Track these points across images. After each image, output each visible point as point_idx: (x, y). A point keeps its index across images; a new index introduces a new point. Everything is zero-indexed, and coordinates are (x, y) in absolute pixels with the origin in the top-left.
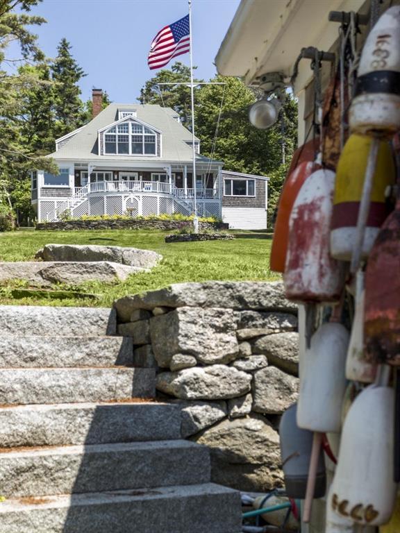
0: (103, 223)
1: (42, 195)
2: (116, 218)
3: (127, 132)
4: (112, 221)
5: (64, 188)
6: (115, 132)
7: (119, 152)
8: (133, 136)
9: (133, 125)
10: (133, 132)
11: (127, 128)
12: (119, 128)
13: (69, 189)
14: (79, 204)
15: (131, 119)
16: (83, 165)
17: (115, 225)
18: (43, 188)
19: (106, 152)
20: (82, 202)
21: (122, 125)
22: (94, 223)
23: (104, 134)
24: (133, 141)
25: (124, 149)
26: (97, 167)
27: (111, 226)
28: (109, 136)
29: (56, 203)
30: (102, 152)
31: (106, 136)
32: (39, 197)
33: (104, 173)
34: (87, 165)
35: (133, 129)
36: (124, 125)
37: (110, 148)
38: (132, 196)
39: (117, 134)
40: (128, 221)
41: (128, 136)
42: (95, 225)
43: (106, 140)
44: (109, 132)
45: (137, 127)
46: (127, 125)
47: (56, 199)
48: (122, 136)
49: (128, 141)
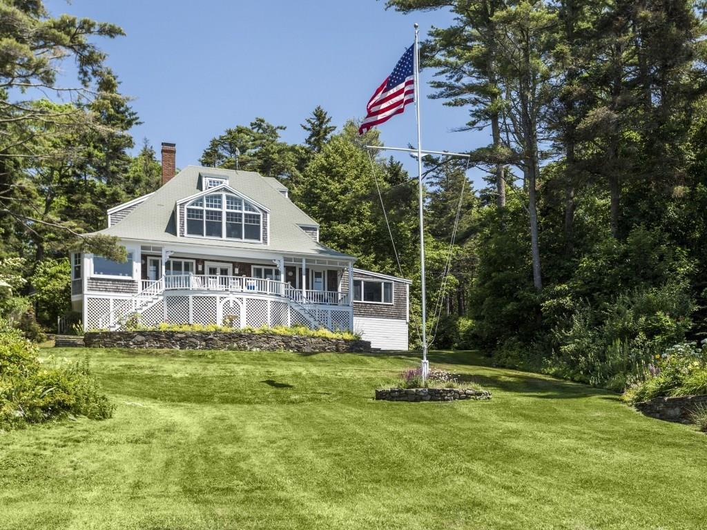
0: (194, 336)
1: (91, 289)
2: (213, 330)
3: (220, 207)
4: (208, 334)
5: (125, 281)
6: (201, 205)
7: (207, 234)
8: (228, 214)
9: (228, 197)
10: (228, 208)
11: (220, 202)
12: (207, 201)
13: (133, 281)
14: (150, 305)
15: (226, 190)
16: (155, 249)
17: (211, 339)
18: (92, 279)
19: (189, 233)
20: (155, 302)
21: (212, 197)
22: (179, 335)
23: (186, 206)
24: (228, 219)
25: (214, 230)
26: (175, 252)
27: (205, 341)
28: (193, 210)
29: (112, 301)
30: (182, 233)
31: (189, 210)
32: (86, 291)
33: (183, 261)
34: (160, 249)
35: (228, 203)
36: (216, 196)
37: (194, 228)
38: (232, 298)
39: (205, 208)
40: (230, 334)
41: (220, 213)
42: (181, 339)
43: (189, 216)
44: (193, 205)
45: (234, 201)
46: (220, 197)
47: (112, 296)
48: (212, 212)
49: (220, 219)
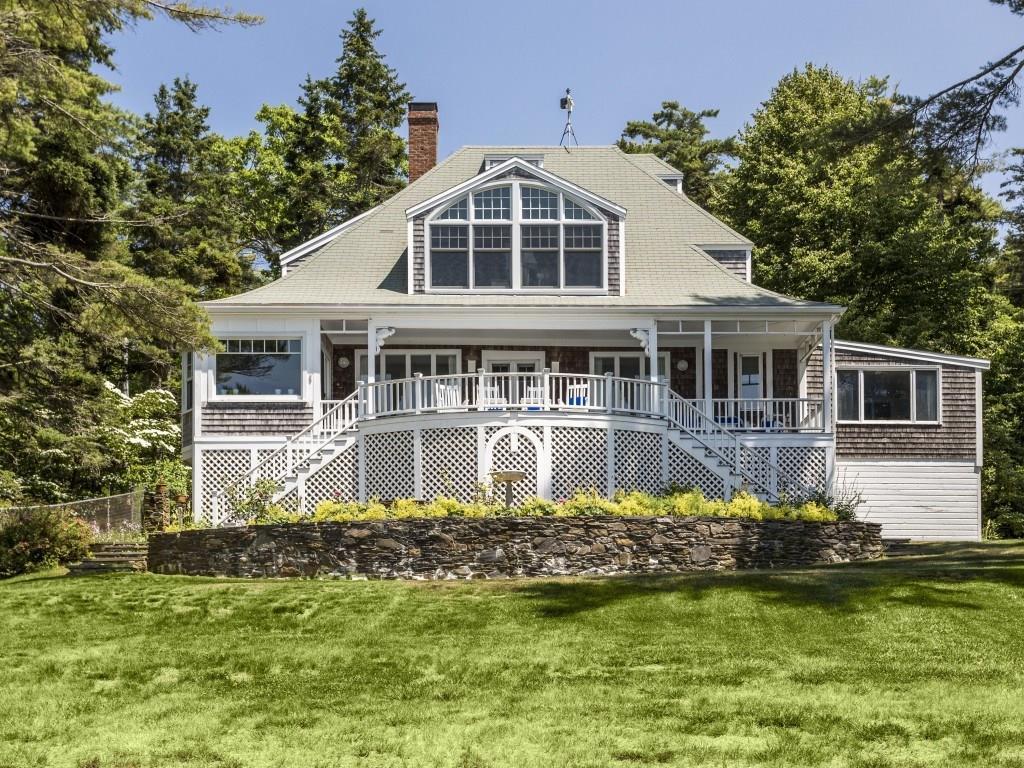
0: (392, 534)
1: (209, 430)
2: (442, 513)
3: (507, 215)
4: (427, 524)
5: (285, 406)
6: (464, 215)
7: (478, 283)
8: (525, 229)
9: (525, 190)
10: (526, 215)
11: (507, 203)
12: (477, 203)
13: (302, 406)
14: (327, 459)
15: (519, 172)
16: (351, 325)
17: (435, 539)
18: (212, 406)
19: (435, 283)
20: (339, 450)
21: (487, 193)
22: (355, 533)
23: (428, 221)
24: (525, 243)
25: (494, 271)
26: (400, 332)
27: (420, 543)
28: (445, 228)
29: (254, 455)
30: (419, 283)
31: (434, 229)
32: (198, 436)
33: (434, 354)
34: (363, 325)
35: (525, 203)
36: (496, 191)
37: (448, 271)
38: (515, 428)
39: (472, 220)
40: (486, 523)
41: (508, 229)
42: (360, 541)
43: (434, 243)
44: (444, 216)
45: (541, 198)
46: (507, 190)
47: (254, 443)
48: (488, 228)
49: (508, 242)
